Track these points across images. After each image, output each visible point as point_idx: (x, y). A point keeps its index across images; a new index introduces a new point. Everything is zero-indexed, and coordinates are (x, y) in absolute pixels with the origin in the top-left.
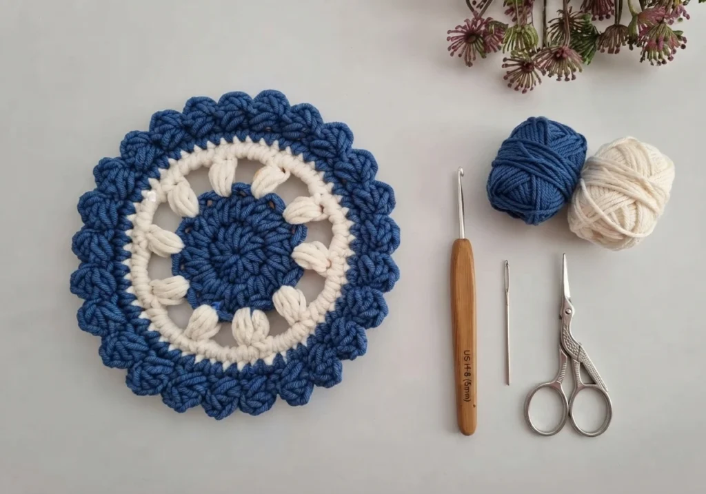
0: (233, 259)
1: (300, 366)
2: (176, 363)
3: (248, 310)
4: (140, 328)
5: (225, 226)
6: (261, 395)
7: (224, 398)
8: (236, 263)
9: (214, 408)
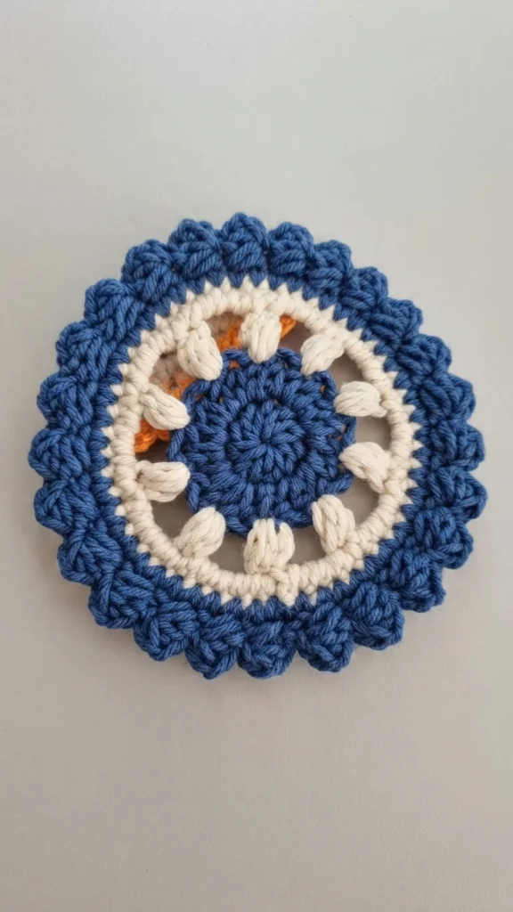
0: (260, 450)
1: (338, 613)
2: (158, 586)
3: (271, 523)
4: (114, 528)
5: (258, 403)
6: (274, 649)
7: (219, 646)
8: (264, 456)
9: (204, 660)
